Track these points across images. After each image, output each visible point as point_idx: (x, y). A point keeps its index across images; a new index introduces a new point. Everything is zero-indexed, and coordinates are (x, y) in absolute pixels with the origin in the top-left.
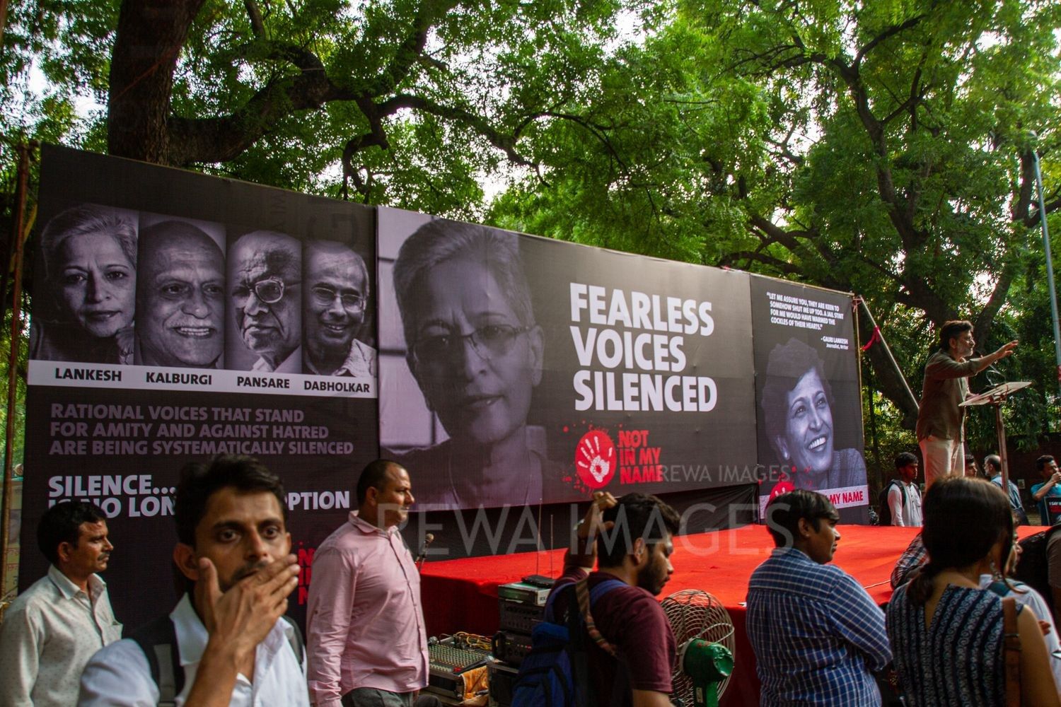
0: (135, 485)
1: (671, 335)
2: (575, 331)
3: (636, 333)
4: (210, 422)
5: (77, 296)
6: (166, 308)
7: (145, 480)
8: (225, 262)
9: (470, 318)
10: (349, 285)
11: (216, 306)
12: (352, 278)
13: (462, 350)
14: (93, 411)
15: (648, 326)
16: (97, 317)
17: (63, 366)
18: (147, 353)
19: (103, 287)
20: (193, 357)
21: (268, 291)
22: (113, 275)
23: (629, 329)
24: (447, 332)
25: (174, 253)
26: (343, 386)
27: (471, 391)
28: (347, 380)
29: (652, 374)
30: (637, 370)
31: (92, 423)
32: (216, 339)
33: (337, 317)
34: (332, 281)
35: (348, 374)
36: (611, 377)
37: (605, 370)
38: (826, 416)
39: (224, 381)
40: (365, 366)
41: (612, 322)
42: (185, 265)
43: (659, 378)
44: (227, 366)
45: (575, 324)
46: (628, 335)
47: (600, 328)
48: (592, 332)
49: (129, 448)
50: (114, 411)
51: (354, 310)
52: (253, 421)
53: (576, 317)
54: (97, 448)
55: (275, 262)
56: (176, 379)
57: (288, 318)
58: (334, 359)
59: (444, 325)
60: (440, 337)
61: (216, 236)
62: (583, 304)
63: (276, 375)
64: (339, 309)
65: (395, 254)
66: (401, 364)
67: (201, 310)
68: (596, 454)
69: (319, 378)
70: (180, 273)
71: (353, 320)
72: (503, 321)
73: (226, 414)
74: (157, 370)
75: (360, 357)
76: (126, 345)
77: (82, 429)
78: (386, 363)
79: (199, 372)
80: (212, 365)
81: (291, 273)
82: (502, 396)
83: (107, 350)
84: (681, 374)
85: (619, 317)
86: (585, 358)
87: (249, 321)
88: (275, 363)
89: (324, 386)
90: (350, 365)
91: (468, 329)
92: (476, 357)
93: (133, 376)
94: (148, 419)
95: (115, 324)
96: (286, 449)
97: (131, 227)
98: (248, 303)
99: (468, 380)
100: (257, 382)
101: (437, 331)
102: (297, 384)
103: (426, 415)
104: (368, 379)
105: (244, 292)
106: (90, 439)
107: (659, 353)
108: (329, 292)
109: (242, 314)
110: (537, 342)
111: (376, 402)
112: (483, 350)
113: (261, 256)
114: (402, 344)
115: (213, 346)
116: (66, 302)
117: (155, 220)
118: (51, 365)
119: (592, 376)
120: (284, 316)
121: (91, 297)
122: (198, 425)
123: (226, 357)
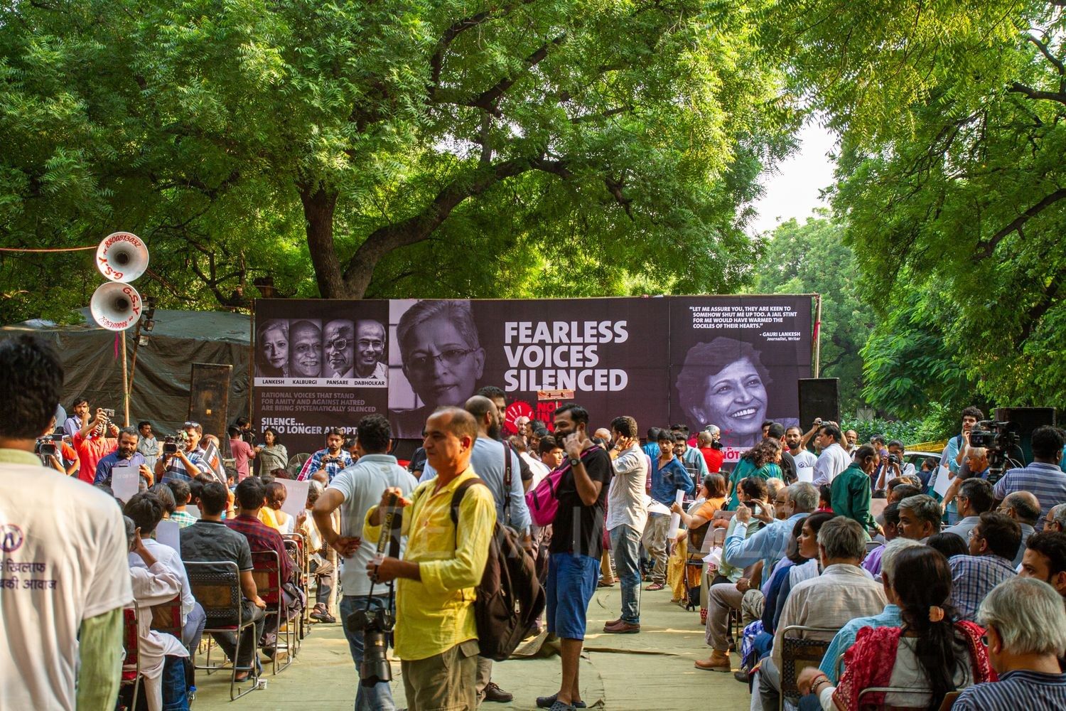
0: (289, 422)
1: (585, 345)
2: (508, 349)
3: (554, 346)
4: (316, 399)
5: (269, 353)
6: (300, 355)
7: (293, 420)
8: (322, 335)
9: (438, 348)
10: (375, 338)
11: (318, 353)
12: (377, 335)
13: (433, 363)
14: (275, 395)
15: (566, 340)
16: (275, 361)
17: (265, 379)
18: (293, 373)
19: (277, 349)
20: (309, 374)
21: (340, 344)
22: (280, 345)
23: (549, 344)
24: (424, 355)
25: (302, 334)
26: (372, 383)
27: (438, 383)
28: (374, 380)
29: (568, 369)
30: (554, 367)
31: (275, 399)
32: (318, 366)
33: (370, 353)
34: (368, 337)
35: (375, 377)
36: (533, 373)
37: (528, 369)
38: (760, 392)
39: (321, 382)
40: (383, 374)
41: (536, 341)
42: (306, 338)
43: (573, 372)
44: (323, 376)
45: (508, 345)
46: (548, 349)
47: (526, 346)
48: (520, 349)
49: (287, 408)
50: (282, 395)
51: (378, 349)
52: (333, 398)
53: (508, 340)
54: (277, 408)
55: (342, 332)
56: (303, 382)
57: (348, 354)
58: (369, 371)
59: (423, 352)
60: (421, 359)
61: (318, 324)
62: (515, 333)
63: (342, 379)
64: (371, 348)
65: (397, 322)
66: (400, 372)
67: (312, 355)
68: (519, 415)
69: (361, 380)
70: (304, 341)
71: (377, 353)
72: (459, 347)
73: (322, 395)
74: (296, 379)
75: (380, 370)
76: (286, 370)
77: (271, 401)
78: (392, 372)
79: (312, 379)
80: (317, 376)
81: (349, 336)
82: (456, 385)
83: (279, 373)
84: (593, 369)
85: (542, 338)
86: (514, 362)
87: (331, 358)
88: (342, 374)
89: (363, 383)
90: (375, 373)
91: (437, 353)
92: (441, 367)
93: (288, 382)
94: (293, 398)
95: (282, 363)
96: (346, 409)
97: (286, 326)
98: (331, 350)
99: (436, 378)
100: (334, 382)
101: (419, 355)
102: (351, 383)
103: (413, 394)
104: (384, 379)
105: (329, 346)
106: (274, 405)
107: (574, 356)
108: (366, 343)
109: (329, 355)
110: (480, 356)
111: (387, 389)
112: (445, 363)
113: (337, 330)
114: (401, 363)
115: (317, 368)
116: (265, 356)
117: (295, 322)
118: (262, 379)
119: (519, 373)
120: (346, 355)
121: (273, 354)
122: (312, 400)
123: (322, 374)
